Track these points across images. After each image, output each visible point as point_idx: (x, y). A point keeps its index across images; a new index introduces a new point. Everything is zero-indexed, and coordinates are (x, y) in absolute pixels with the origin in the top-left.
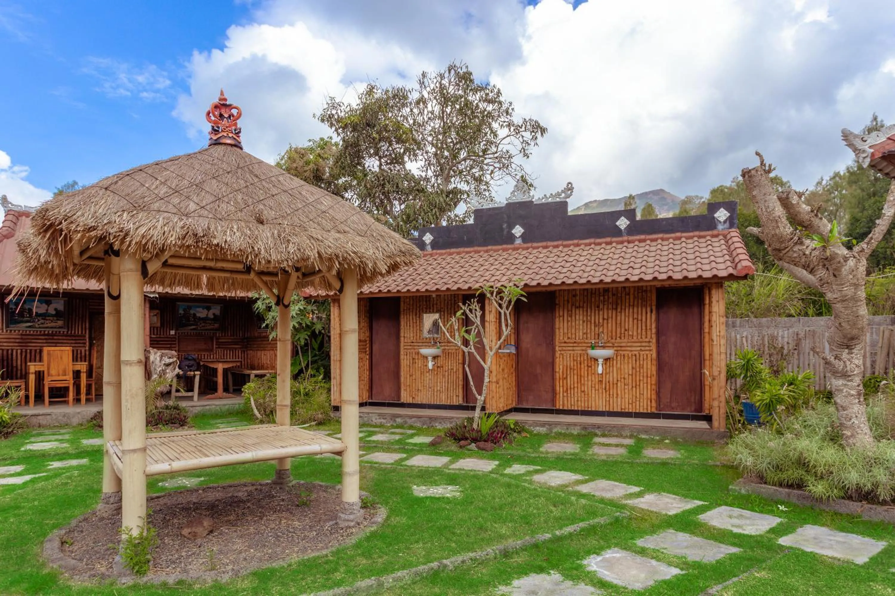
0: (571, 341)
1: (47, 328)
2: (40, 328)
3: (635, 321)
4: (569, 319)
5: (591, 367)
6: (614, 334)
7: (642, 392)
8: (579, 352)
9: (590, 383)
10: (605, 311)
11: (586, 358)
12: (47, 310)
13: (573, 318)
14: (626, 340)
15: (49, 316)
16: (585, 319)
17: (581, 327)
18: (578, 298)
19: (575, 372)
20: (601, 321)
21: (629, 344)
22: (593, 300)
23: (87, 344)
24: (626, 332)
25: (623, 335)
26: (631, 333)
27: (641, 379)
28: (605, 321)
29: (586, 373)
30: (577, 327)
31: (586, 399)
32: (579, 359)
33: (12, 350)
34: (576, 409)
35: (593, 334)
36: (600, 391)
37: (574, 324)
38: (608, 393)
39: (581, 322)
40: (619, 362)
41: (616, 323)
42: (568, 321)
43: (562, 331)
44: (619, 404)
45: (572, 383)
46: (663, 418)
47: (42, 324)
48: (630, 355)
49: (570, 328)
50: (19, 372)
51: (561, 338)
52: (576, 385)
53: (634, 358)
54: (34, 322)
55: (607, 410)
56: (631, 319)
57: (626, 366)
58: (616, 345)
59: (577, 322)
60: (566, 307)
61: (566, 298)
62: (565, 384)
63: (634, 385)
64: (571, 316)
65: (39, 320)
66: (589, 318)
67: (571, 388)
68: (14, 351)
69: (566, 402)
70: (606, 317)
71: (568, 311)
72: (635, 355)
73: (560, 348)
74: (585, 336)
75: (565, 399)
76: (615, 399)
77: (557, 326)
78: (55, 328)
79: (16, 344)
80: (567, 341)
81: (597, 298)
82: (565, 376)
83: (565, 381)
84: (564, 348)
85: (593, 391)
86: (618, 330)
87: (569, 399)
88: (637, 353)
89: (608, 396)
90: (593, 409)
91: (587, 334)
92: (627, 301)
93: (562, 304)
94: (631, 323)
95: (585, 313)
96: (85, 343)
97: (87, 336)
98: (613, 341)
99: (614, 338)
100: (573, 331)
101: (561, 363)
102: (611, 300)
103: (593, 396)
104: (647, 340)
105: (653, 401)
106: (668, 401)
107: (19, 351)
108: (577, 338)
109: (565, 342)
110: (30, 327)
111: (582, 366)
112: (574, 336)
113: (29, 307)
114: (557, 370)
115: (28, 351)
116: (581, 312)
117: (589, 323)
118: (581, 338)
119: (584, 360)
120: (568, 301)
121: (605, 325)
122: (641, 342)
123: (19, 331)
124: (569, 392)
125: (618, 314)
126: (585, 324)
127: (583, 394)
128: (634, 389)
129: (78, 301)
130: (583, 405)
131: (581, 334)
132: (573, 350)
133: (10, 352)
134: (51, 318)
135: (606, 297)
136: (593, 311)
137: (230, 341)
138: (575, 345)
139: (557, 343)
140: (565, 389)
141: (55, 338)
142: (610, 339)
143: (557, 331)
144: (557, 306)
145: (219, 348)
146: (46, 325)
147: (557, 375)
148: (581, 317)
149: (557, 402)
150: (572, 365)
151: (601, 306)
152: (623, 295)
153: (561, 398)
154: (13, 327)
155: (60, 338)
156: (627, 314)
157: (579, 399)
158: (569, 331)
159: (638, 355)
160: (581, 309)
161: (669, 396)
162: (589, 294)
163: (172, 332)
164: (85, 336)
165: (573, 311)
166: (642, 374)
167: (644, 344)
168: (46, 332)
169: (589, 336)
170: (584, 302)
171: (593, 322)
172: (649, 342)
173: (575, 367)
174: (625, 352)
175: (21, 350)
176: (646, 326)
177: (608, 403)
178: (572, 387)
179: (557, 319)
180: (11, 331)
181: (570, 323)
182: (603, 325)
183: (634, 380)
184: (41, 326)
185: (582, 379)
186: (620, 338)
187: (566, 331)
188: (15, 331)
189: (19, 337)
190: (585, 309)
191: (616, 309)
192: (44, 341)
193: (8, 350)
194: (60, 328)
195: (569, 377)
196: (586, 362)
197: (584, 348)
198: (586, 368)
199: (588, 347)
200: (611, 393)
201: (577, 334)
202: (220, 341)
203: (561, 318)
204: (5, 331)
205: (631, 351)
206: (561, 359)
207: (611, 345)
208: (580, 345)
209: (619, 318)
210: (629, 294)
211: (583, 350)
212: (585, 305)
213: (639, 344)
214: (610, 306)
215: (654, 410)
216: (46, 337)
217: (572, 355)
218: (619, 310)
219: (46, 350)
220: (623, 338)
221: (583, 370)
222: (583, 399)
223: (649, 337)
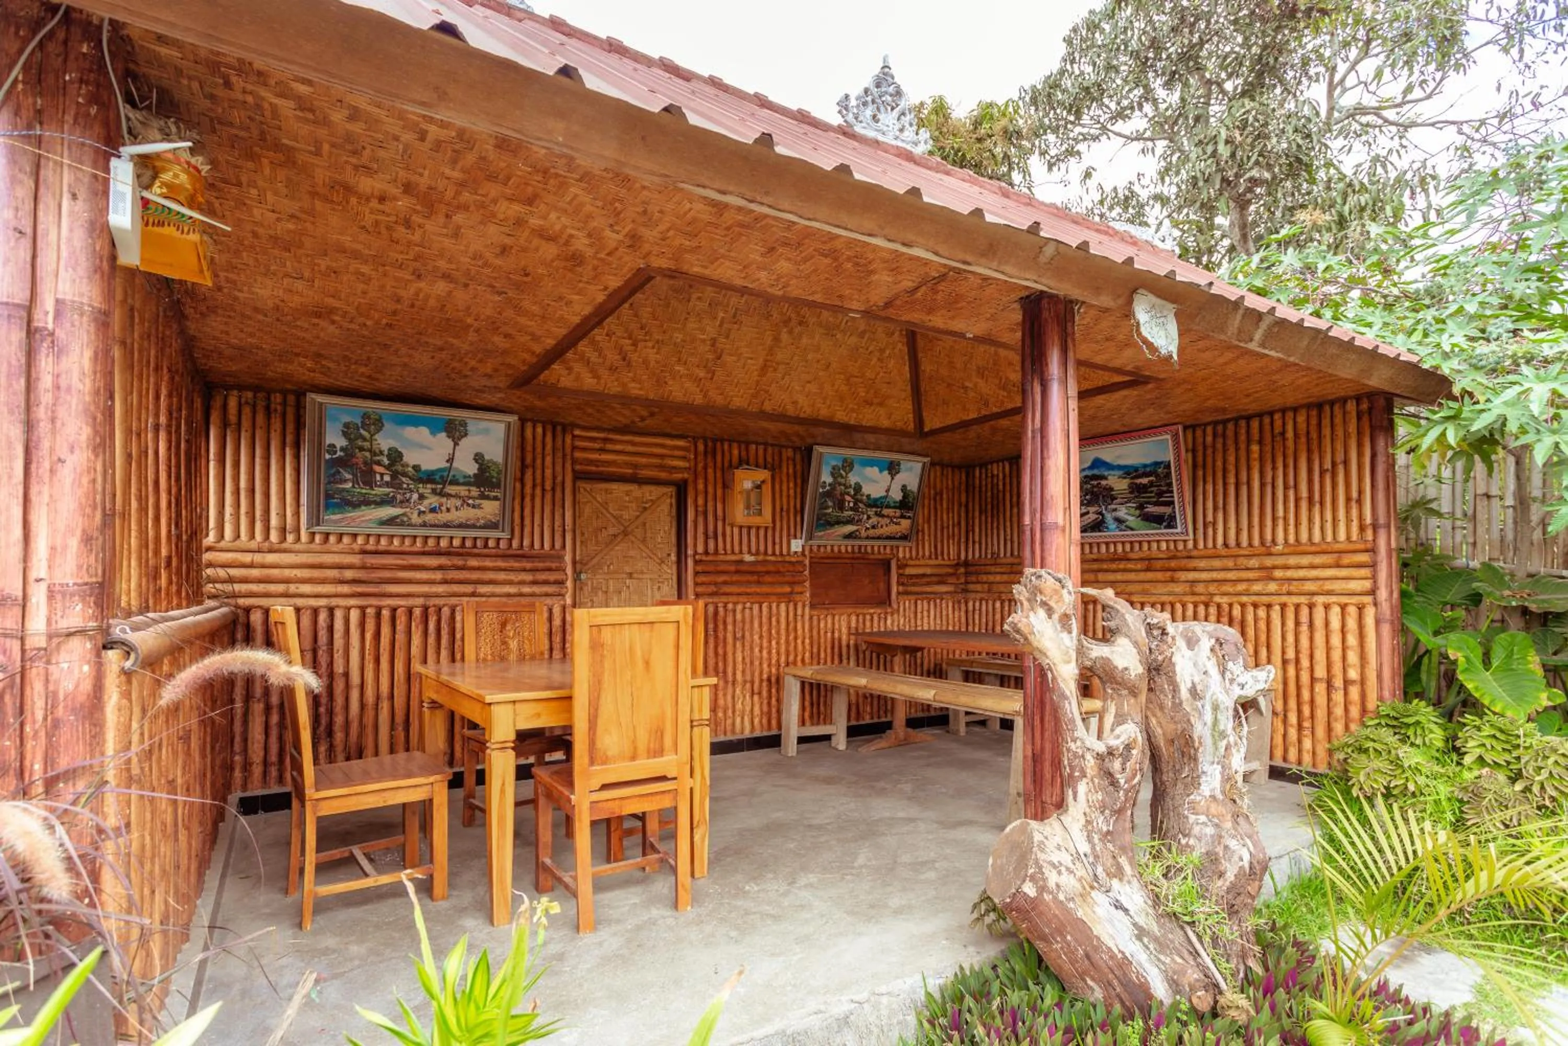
1: (446, 526)
2: (424, 525)
12: (451, 460)
15: (454, 482)
23: (569, 584)
33: (331, 610)
47: (433, 510)
50: (355, 695)
54: (405, 502)
65: (422, 497)
68: (339, 614)
78: (474, 526)
79: (345, 589)
96: (561, 583)
97: (568, 558)
107: (354, 615)
110: (391, 521)
113: (392, 443)
115: (386, 613)
123: (355, 536)
129: (539, 430)
133: (323, 617)
134: (462, 490)
137: (929, 571)
141: (473, 562)
145: (907, 593)
146: (443, 517)
154: (334, 520)
155: (488, 563)
163: (797, 545)
164: (560, 558)
168: (444, 543)
175: (363, 609)
180: (327, 535)
184: (429, 517)
188: (340, 536)
189: (355, 559)
192: (438, 576)
193: (315, 611)
194: (493, 526)
202: (909, 571)
204: (304, 537)
216: (443, 560)
219: (582, 618)
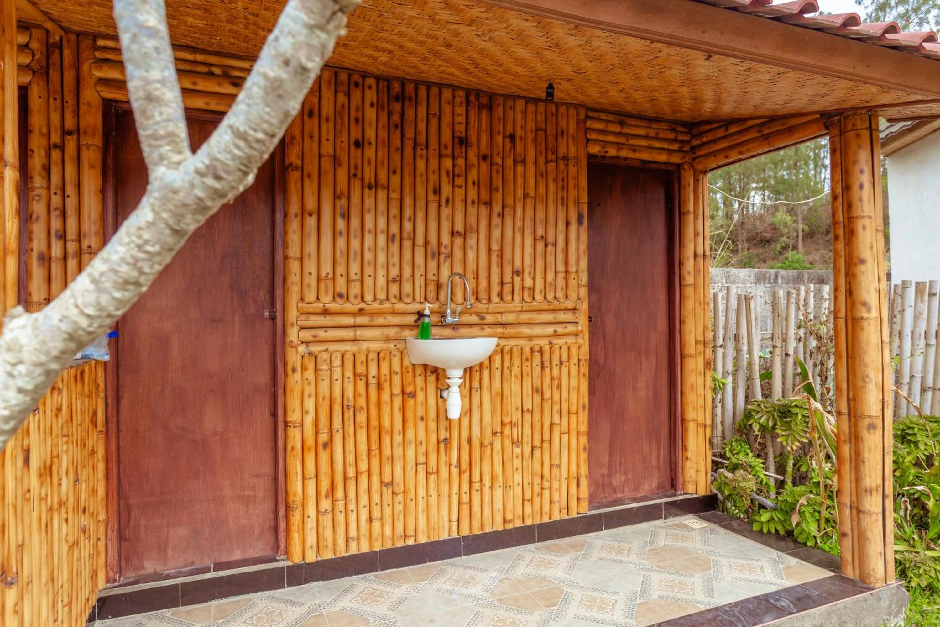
0: (348, 307)
3: (540, 246)
4: (341, 224)
5: (413, 395)
6: (483, 283)
7: (556, 461)
8: (376, 346)
9: (411, 453)
10: (459, 206)
11: (396, 366)
13: (355, 223)
14: (517, 305)
16: (394, 229)
17: (382, 257)
18: (370, 152)
19: (361, 418)
20: (446, 239)
21: (525, 317)
22: (421, 165)
24: (517, 280)
25: (507, 288)
26: (528, 282)
27: (556, 419)
28: (458, 241)
29: (398, 417)
30: (368, 256)
31: (399, 508)
32: (373, 371)
34: (365, 549)
35: (420, 282)
36: (444, 473)
37: (355, 244)
38: (466, 476)
39: (382, 240)
40: (498, 374)
41: (490, 250)
42: (335, 234)
43: (310, 266)
44: (498, 506)
45: (351, 458)
46: (608, 527)
48: (527, 350)
49: (341, 260)
51: (311, 296)
52: (363, 466)
53: (537, 360)
55: (465, 532)
56: (529, 241)
57: (516, 387)
58: (489, 319)
59: (369, 240)
60: (328, 179)
61: (328, 148)
62: (324, 468)
63: (537, 443)
64: (347, 217)
66: (408, 226)
67: (345, 478)
69: (328, 533)
70: (459, 227)
71: (336, 197)
72: (541, 352)
73: (306, 335)
74: (394, 289)
75: (327, 521)
76: (487, 491)
77: (294, 251)
80: (333, 307)
81: (434, 164)
82: (324, 437)
83: (324, 456)
84: (322, 334)
85: (422, 475)
86: (495, 270)
87: (341, 518)
88: (544, 342)
89: (465, 487)
90: (423, 539)
91: (399, 280)
92: (520, 181)
93: (312, 167)
94: (528, 249)
95: (394, 211)
98: (481, 307)
99: (483, 295)
100: (355, 268)
101: (309, 390)
102: (473, 175)
103: (422, 492)
104: (569, 304)
105: (584, 483)
106: (605, 471)
108: (369, 297)
109: (325, 312)
111: (386, 396)
112: (355, 289)
114: (294, 416)
116: (382, 206)
117: (407, 244)
118: (382, 295)
119: (391, 372)
120: (336, 161)
121: (458, 254)
122: (553, 311)
124: (339, 494)
125: (496, 220)
126: (395, 248)
127: (387, 493)
128: (537, 453)
130: (388, 531)
131: (381, 281)
132: (355, 340)
135: (461, 162)
136: (421, 203)
138: (361, 320)
139: (293, 314)
140: (325, 484)
142: (471, 300)
143: (294, 267)
144: (294, 177)
147: (295, 436)
148: (382, 223)
149: (296, 536)
150: (350, 393)
151: (446, 190)
152: (510, 162)
153: (311, 523)
156: (519, 223)
157: (376, 513)
158: (341, 269)
159: (547, 348)
160: (382, 194)
161: (607, 458)
162: (409, 145)
165: (356, 198)
166: (556, 408)
167: (562, 317)
169: (407, 288)
170: (392, 172)
171: (420, 240)
172: (574, 310)
173: (362, 402)
174: (513, 342)
176: (566, 263)
177: (465, 509)
178: (351, 473)
179: (294, 225)
181: (341, 242)
182: (451, 255)
183: (538, 426)
185: (386, 440)
186: (501, 295)
187: (327, 268)
190: (395, 196)
191: (489, 204)
195: (338, 439)
196: (397, 380)
197: (392, 332)
198: (398, 401)
199: (403, 327)
200: (476, 477)
201: (369, 282)
203: (311, 222)
205: (530, 338)
206: (310, 374)
207: (474, 319)
208: (380, 320)
209: (496, 234)
210: (524, 161)
211: (388, 340)
212: (395, 180)
213: (549, 317)
214: (472, 194)
215: (585, 510)
217: (349, 357)
218: (497, 208)
220: (508, 297)
221: (386, 410)
222: (388, 511)
223: (573, 295)
